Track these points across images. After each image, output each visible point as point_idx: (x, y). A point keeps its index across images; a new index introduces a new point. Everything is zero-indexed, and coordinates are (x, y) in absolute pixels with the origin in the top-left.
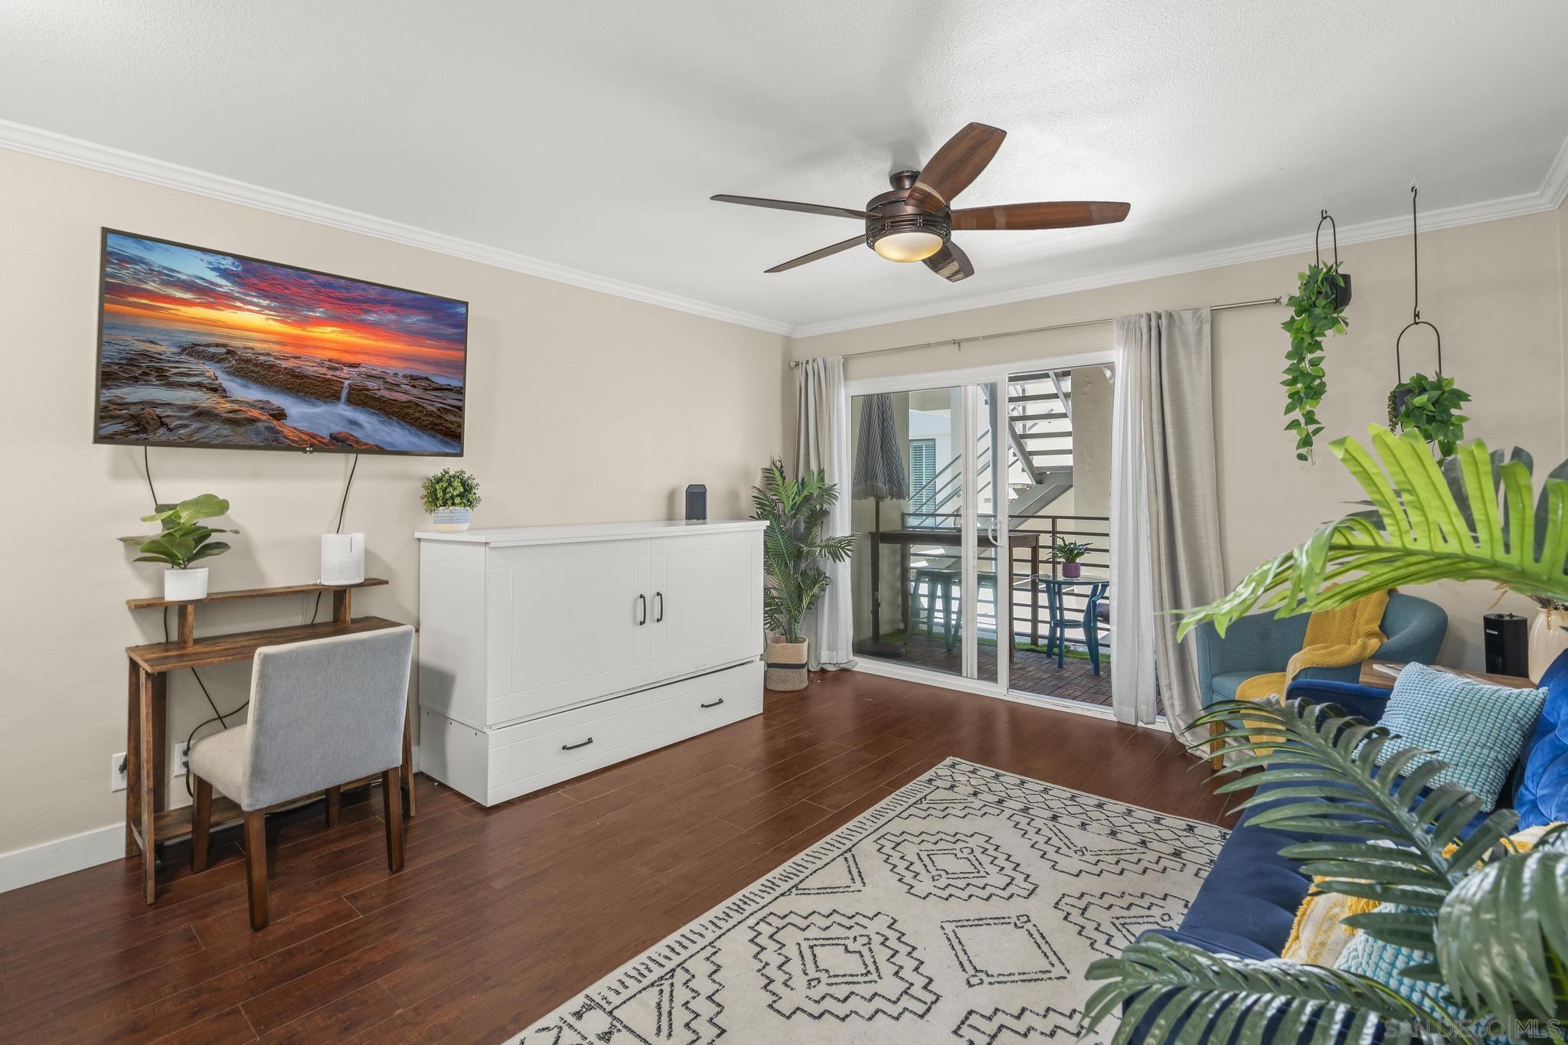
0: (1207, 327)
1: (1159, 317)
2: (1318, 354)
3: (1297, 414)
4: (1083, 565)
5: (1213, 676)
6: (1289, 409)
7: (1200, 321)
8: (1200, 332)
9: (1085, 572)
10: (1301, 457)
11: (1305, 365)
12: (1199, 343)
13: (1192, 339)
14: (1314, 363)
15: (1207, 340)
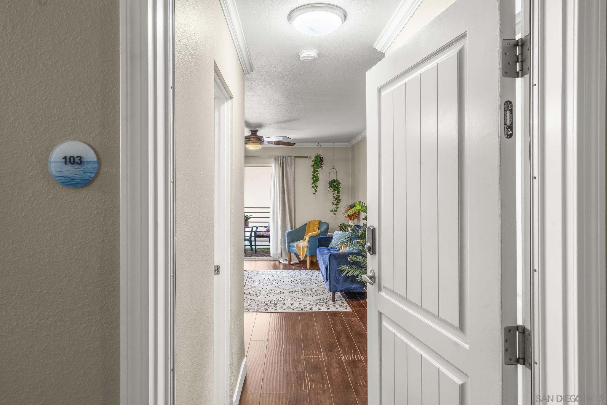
0: (293, 161)
1: (283, 157)
2: (317, 173)
3: (313, 185)
4: (250, 222)
5: (290, 243)
6: (312, 184)
7: (291, 159)
8: (292, 162)
9: (250, 225)
10: (314, 194)
11: (315, 174)
12: (291, 165)
13: (290, 164)
14: (317, 174)
15: (293, 164)
